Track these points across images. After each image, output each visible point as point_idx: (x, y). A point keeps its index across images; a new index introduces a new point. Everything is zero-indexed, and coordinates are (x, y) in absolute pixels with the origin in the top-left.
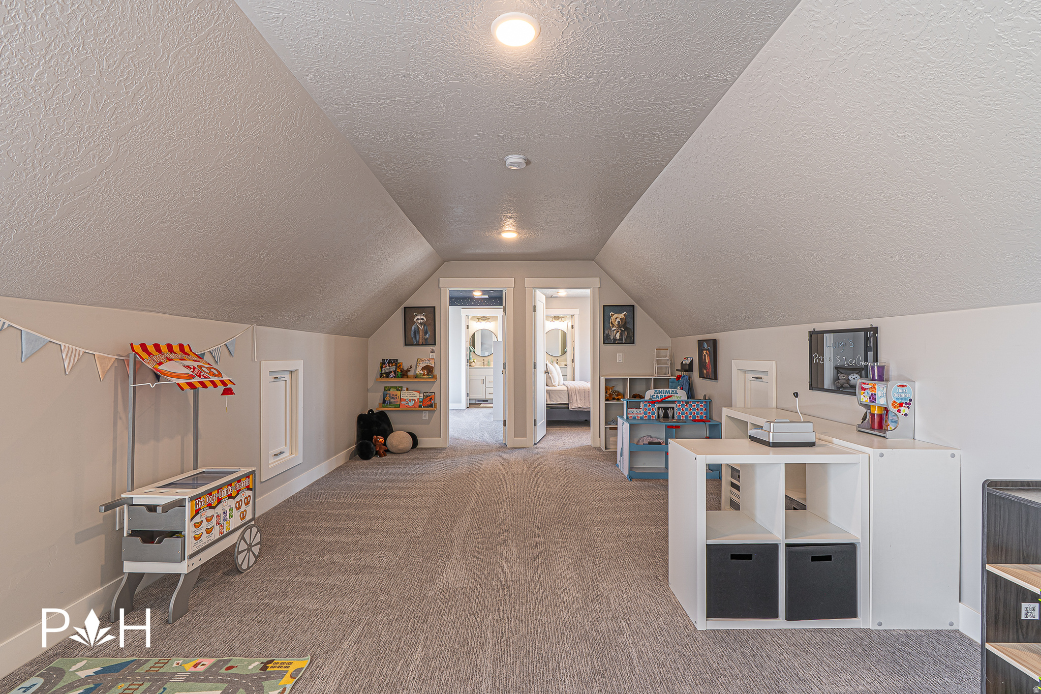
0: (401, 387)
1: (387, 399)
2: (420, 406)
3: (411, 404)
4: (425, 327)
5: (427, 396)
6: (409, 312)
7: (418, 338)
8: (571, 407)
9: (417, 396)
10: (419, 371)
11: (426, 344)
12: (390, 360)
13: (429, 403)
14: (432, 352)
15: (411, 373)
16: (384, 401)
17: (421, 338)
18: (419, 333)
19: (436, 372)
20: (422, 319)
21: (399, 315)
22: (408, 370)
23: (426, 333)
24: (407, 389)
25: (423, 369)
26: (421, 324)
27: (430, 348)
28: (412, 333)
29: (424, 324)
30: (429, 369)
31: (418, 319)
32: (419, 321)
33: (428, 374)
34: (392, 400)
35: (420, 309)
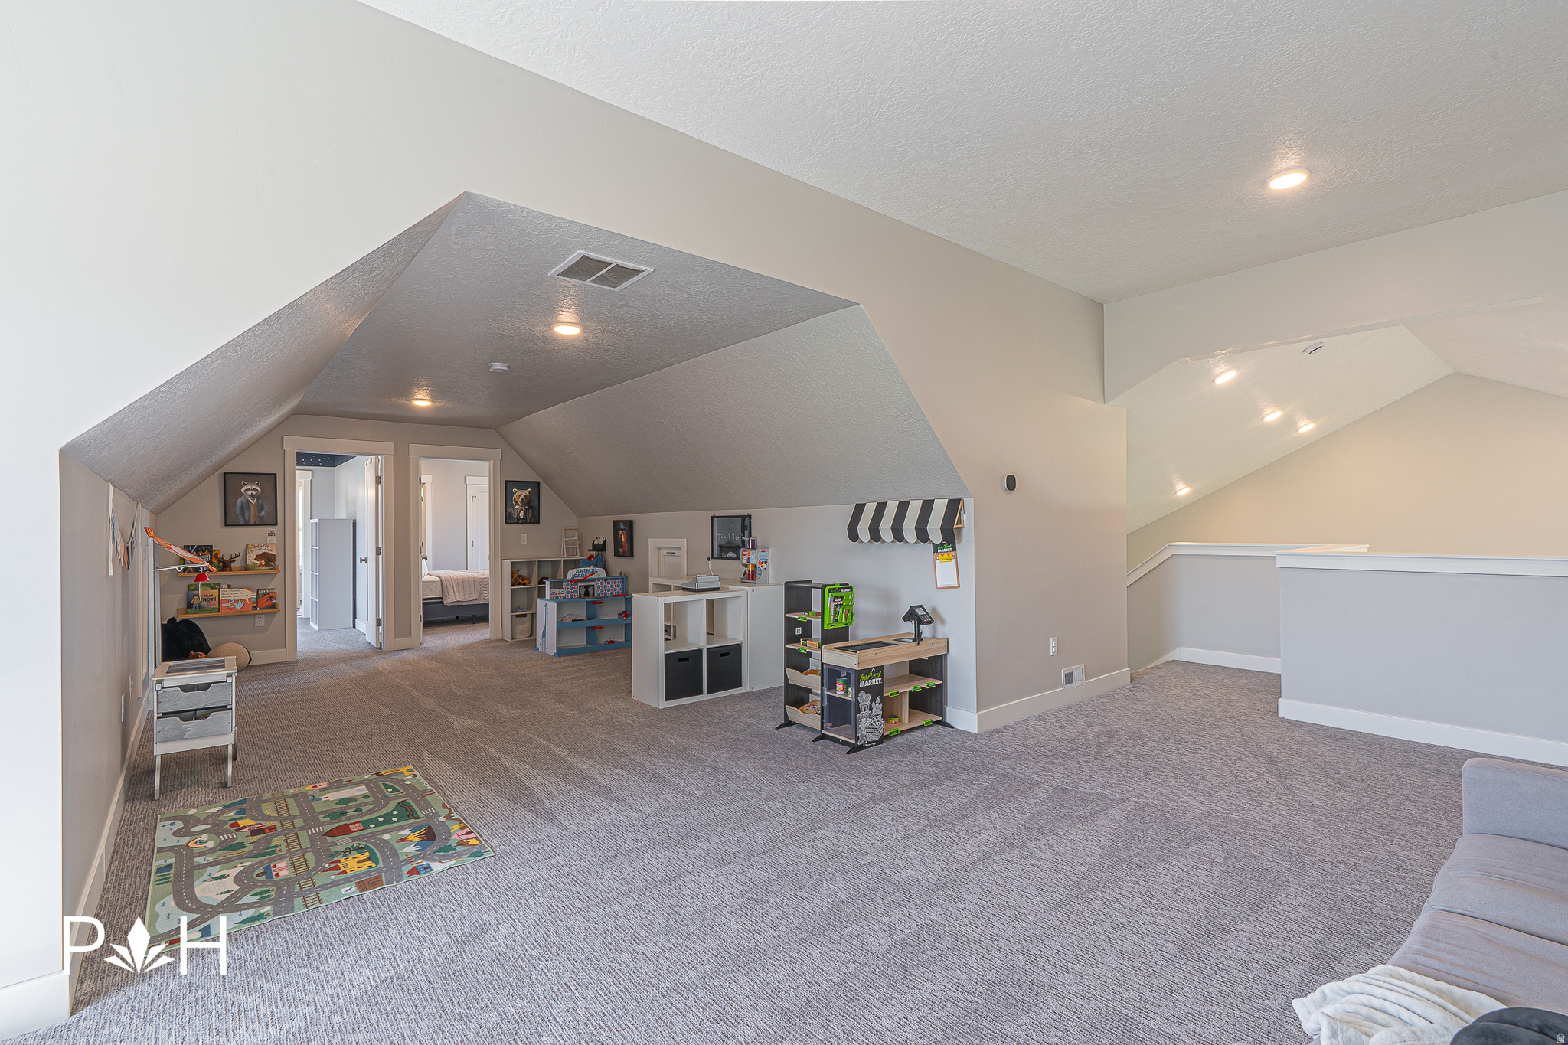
0: (219, 584)
1: (195, 602)
2: (255, 608)
3: (239, 606)
4: (260, 502)
5: (264, 595)
6: (230, 482)
7: (247, 516)
8: (446, 601)
9: (250, 595)
10: (251, 560)
11: (261, 523)
12: (198, 546)
13: (269, 603)
14: (272, 534)
15: (237, 564)
16: (189, 605)
17: (252, 516)
18: (249, 508)
19: (278, 562)
20: (255, 490)
21: (215, 486)
22: (232, 560)
23: (261, 509)
24: (229, 587)
25: (258, 557)
26: (252, 496)
27: (267, 530)
28: (238, 508)
29: (258, 497)
30: (268, 558)
31: (248, 490)
32: (250, 493)
33: (266, 565)
34: (204, 603)
35: (252, 477)
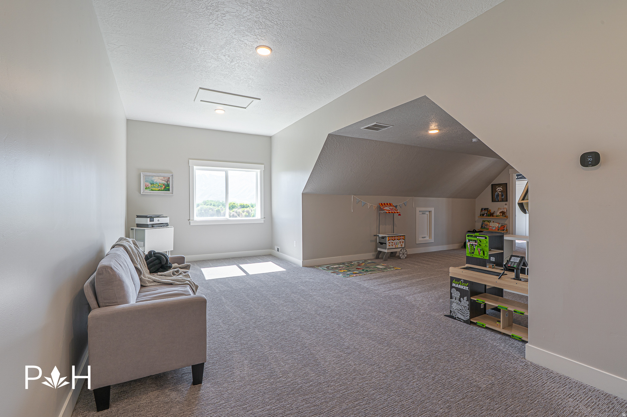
0: (490, 221)
1: (483, 226)
2: (498, 230)
3: (494, 229)
4: (502, 193)
5: (502, 226)
6: (494, 187)
7: (498, 199)
9: (497, 225)
10: (498, 214)
11: (502, 201)
12: (485, 208)
13: (503, 229)
14: (506, 205)
15: (495, 215)
16: (482, 227)
17: (500, 199)
18: (499, 196)
19: (507, 215)
20: (501, 189)
21: (489, 188)
22: (493, 213)
23: (502, 196)
24: (493, 222)
25: (500, 213)
26: (500, 192)
27: (504, 203)
28: (496, 196)
29: (501, 192)
30: (503, 213)
31: (499, 189)
32: (499, 190)
33: (502, 215)
34: (485, 226)
35: (499, 185)
